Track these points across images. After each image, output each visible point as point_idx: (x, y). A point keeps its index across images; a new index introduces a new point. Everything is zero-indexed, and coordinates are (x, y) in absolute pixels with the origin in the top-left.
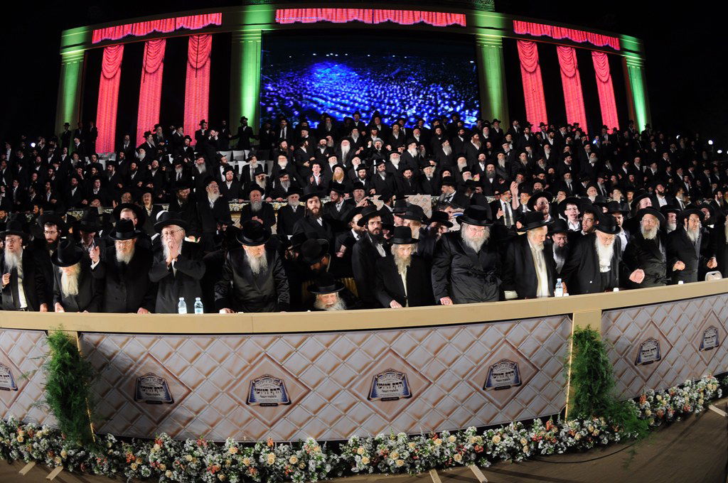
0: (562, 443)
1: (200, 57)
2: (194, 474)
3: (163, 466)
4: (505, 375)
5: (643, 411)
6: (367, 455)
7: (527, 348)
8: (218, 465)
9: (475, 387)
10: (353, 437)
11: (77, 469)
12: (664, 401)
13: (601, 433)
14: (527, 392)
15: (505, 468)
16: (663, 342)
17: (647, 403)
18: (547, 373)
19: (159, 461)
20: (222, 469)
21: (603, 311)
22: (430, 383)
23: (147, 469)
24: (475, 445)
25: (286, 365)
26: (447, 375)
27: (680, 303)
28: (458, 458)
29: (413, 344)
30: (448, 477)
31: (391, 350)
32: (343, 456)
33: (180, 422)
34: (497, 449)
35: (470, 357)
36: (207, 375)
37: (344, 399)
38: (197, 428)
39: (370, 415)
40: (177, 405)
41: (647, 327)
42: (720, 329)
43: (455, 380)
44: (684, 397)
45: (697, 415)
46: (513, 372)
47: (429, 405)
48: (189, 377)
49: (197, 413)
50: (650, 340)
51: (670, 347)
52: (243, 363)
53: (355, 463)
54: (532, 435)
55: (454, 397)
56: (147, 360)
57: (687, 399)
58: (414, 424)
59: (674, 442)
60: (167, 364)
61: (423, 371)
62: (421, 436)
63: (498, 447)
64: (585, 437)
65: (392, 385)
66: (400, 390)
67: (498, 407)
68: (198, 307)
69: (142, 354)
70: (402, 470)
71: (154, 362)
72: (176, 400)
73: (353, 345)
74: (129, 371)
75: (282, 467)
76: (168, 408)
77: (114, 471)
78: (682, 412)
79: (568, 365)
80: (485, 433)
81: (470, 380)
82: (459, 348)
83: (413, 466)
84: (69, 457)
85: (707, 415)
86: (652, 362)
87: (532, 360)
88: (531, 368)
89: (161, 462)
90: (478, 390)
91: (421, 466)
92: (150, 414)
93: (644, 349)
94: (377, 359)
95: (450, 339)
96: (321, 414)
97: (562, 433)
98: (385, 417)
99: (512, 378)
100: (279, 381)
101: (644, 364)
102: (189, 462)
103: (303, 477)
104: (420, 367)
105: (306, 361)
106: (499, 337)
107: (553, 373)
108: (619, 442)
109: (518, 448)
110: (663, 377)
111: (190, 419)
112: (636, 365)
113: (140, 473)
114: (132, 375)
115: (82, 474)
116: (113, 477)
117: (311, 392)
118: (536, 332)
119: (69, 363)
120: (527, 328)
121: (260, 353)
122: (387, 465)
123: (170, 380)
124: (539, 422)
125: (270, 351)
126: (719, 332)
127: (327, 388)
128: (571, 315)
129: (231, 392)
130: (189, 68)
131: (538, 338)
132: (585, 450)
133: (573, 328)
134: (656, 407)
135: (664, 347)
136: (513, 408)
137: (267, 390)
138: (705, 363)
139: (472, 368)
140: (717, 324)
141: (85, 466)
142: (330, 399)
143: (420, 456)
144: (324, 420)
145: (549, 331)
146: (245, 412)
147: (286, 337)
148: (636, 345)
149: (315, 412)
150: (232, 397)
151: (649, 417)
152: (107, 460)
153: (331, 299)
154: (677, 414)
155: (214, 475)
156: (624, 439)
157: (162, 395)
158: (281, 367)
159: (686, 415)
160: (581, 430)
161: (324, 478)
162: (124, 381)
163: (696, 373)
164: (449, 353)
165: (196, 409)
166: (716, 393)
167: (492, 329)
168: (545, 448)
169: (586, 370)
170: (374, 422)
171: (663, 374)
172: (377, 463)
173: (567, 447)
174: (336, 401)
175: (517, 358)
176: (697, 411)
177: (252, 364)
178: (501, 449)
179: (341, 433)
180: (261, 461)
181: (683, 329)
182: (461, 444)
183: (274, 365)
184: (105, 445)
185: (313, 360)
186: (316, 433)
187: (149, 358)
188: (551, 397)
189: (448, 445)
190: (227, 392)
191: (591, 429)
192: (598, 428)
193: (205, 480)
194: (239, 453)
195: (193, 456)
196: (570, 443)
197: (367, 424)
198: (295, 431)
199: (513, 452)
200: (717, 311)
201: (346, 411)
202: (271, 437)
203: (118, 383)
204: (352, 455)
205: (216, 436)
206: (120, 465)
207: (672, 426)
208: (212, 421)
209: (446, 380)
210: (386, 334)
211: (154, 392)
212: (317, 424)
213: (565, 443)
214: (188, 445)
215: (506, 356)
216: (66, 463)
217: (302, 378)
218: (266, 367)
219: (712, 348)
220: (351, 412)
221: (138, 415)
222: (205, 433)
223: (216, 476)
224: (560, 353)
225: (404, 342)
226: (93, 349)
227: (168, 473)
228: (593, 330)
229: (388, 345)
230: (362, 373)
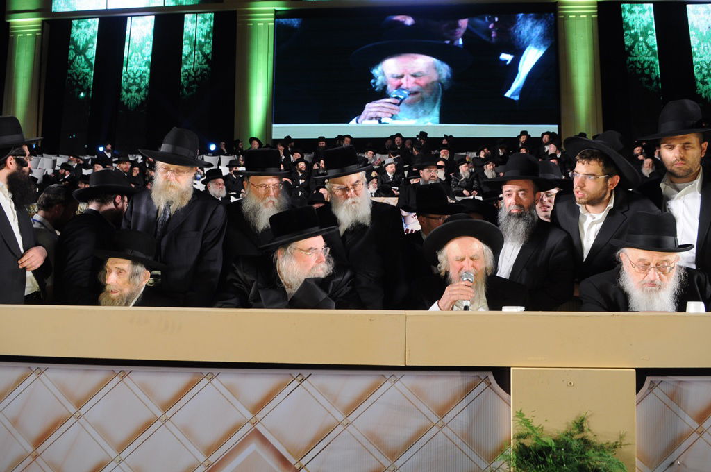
21: (642, 375)
95: (80, 404)
118: (371, 417)
120: (334, 401)
128: (502, 376)
131: (374, 439)
133: (510, 420)
145: (417, 423)
228: (601, 440)
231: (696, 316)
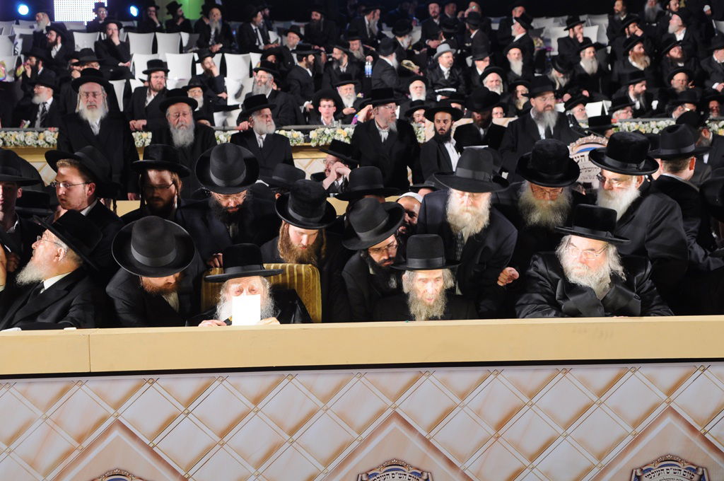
25: (163, 446)
29: (445, 403)
31: (396, 415)
35: (581, 442)
52: (63, 442)
73: (313, 402)
82: (554, 418)
94: (364, 435)
104: (463, 459)
105: (206, 438)
106: (652, 400)
121: (103, 420)
125: (128, 414)
147: (163, 381)
158: (151, 451)
164: (530, 428)
167: (636, 379)
175: (702, 456)
177: (86, 444)
183: (135, 446)
185: (223, 435)
210: (385, 377)
215: (674, 449)
217: (198, 476)
218: (116, 450)
225: (426, 397)
229: (390, 403)
230: (331, 468)
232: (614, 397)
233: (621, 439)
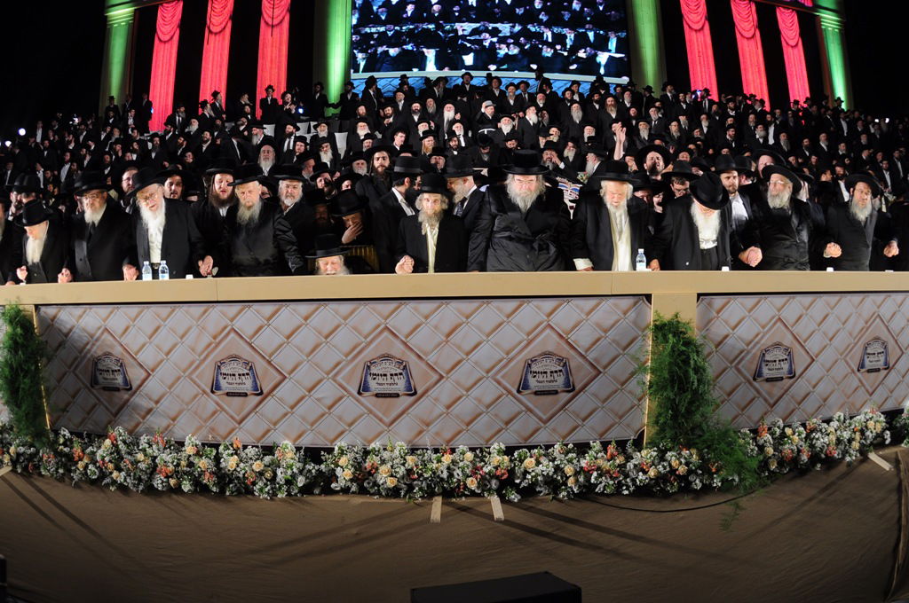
0: (628, 480)
1: (277, 12)
2: (144, 477)
3: (111, 466)
4: (549, 374)
5: (761, 448)
6: (350, 467)
7: (582, 338)
8: (171, 468)
9: (505, 388)
10: (339, 444)
11: (25, 469)
12: (796, 438)
13: (690, 472)
14: (582, 403)
15: (542, 507)
16: (797, 350)
17: (768, 437)
18: (615, 378)
19: (107, 459)
20: (176, 473)
21: (699, 295)
22: (442, 377)
23: (93, 469)
24: (496, 468)
25: (257, 342)
26: (465, 367)
27: (825, 297)
28: (472, 484)
29: (416, 321)
30: (458, 509)
31: (387, 328)
32: (323, 467)
33: (138, 414)
34: (529, 477)
35: (496, 345)
36: (167, 354)
37: (327, 391)
38: (157, 422)
39: (361, 416)
40: (135, 392)
41: (772, 327)
42: (891, 344)
43: (477, 376)
44: (828, 435)
45: (849, 464)
46: (560, 371)
47: (440, 408)
48: (147, 357)
49: (157, 402)
50: (777, 345)
51: (809, 360)
52: (206, 339)
53: (336, 478)
54: (584, 463)
55: (476, 399)
56: (103, 337)
57: (833, 438)
58: (420, 432)
59: (810, 500)
60: (124, 341)
61: (431, 359)
62: (427, 449)
63: (529, 473)
64: (665, 475)
65: (389, 377)
66: (400, 384)
67: (540, 419)
68: (163, 272)
69: (99, 328)
70: (394, 492)
71: (111, 338)
72: (134, 387)
73: (338, 320)
74: (86, 350)
75: (244, 474)
76: (126, 396)
77: (61, 471)
78: (823, 456)
79: (645, 369)
80: (516, 454)
81: (498, 377)
82: (481, 331)
83: (410, 488)
84: (18, 455)
85: (865, 467)
86: (782, 379)
87: (590, 357)
88: (589, 368)
89: (110, 461)
90: (509, 392)
91: (421, 489)
92: (107, 405)
93: (768, 357)
94: (368, 339)
95: (467, 317)
96: (300, 409)
97: (630, 465)
98: (381, 420)
99: (560, 380)
100: (248, 364)
101: (768, 380)
102: (139, 462)
103: (267, 490)
104: (427, 355)
105: (280, 339)
106: (539, 320)
107: (623, 379)
108: (720, 489)
109: (559, 478)
110: (799, 404)
111: (149, 411)
112: (755, 379)
113: (86, 473)
114: (89, 356)
115: (30, 475)
116: (61, 479)
117: (287, 380)
118: (595, 317)
119: (20, 341)
120: (582, 310)
121: (225, 328)
122: (375, 484)
123: (128, 360)
124: (597, 446)
125: (237, 325)
126: (890, 348)
127: (305, 375)
128: (648, 297)
129: (194, 376)
130: (262, 24)
131: (598, 325)
132: (666, 495)
133: (651, 314)
134: (782, 445)
135: (801, 361)
136: (563, 422)
137: (234, 375)
138: (867, 391)
139: (501, 361)
140: (885, 335)
141: (34, 465)
142: (310, 390)
143: (421, 475)
144: (304, 419)
145: (615, 318)
146: (210, 403)
147: (256, 306)
148: (754, 351)
149: (292, 408)
150: (195, 383)
151: (770, 458)
152: (56, 457)
153: (331, 264)
154: (814, 458)
155: (165, 480)
156: (727, 486)
157: (119, 380)
158: (250, 345)
159: (830, 463)
160: (659, 464)
161: (296, 495)
162: (79, 363)
163: (853, 404)
164: (466, 337)
165: (156, 398)
166: (880, 435)
167: (529, 307)
168: (604, 484)
169: (667, 376)
170: (366, 426)
171: (799, 399)
172: (364, 479)
173: (637, 487)
174: (318, 393)
175: (566, 352)
176: (848, 459)
177: (217, 340)
178: (532, 477)
179: (325, 437)
180: (221, 466)
181: (830, 335)
182: (478, 465)
183: (241, 342)
184: (56, 441)
185: (288, 337)
186: (294, 435)
187: (106, 334)
188: (620, 413)
189: (461, 464)
190: (190, 377)
191: (674, 463)
192: (687, 464)
193: (156, 486)
194: (198, 454)
195: (146, 455)
196: (641, 481)
197: (357, 427)
198: (268, 431)
199: (554, 484)
200: (886, 317)
201: (330, 408)
202: (238, 438)
203: (74, 366)
204: (333, 466)
205: (178, 434)
206: (69, 464)
207: (807, 477)
208: (173, 414)
209: (464, 374)
210: (380, 306)
211: (112, 376)
212: (294, 423)
213: (633, 480)
214: (144, 440)
215: (550, 348)
216: (14, 462)
217: (276, 360)
218: (233, 345)
219: (878, 370)
220: (338, 410)
221: (94, 406)
222: (166, 429)
223: (168, 482)
224: (633, 349)
225: (405, 317)
226: (50, 325)
227: (115, 474)
228: (684, 321)
229: (383, 321)
230: (349, 358)
231: (726, 273)
232: (517, 318)
233: (521, 342)
